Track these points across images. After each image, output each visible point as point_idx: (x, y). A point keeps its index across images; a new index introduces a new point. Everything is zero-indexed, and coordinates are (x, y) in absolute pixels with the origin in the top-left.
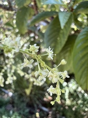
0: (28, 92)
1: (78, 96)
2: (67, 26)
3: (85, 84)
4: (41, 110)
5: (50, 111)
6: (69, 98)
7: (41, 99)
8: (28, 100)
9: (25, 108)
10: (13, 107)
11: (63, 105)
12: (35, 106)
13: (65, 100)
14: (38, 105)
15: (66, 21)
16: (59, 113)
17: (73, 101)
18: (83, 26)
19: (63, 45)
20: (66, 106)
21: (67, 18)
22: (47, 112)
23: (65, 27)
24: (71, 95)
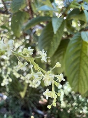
0: (22, 94)
1: (72, 98)
2: (60, 31)
3: (77, 87)
4: (36, 113)
5: (45, 114)
6: (64, 101)
7: (36, 102)
8: (23, 103)
9: (20, 111)
10: (8, 110)
11: (58, 107)
12: (30, 109)
13: (60, 102)
14: (33, 108)
15: (58, 26)
16: (54, 116)
17: (68, 103)
18: (75, 31)
19: (56, 50)
20: (61, 108)
21: (60, 24)
22: (42, 115)
23: (58, 32)
24: (66, 97)
